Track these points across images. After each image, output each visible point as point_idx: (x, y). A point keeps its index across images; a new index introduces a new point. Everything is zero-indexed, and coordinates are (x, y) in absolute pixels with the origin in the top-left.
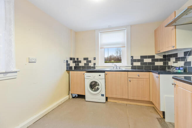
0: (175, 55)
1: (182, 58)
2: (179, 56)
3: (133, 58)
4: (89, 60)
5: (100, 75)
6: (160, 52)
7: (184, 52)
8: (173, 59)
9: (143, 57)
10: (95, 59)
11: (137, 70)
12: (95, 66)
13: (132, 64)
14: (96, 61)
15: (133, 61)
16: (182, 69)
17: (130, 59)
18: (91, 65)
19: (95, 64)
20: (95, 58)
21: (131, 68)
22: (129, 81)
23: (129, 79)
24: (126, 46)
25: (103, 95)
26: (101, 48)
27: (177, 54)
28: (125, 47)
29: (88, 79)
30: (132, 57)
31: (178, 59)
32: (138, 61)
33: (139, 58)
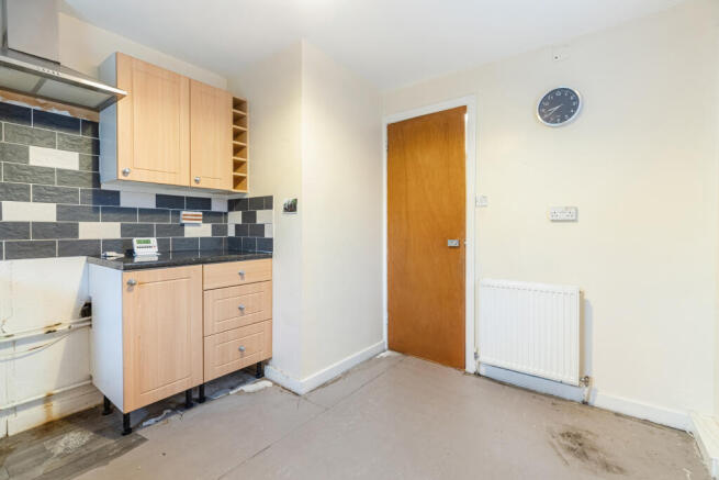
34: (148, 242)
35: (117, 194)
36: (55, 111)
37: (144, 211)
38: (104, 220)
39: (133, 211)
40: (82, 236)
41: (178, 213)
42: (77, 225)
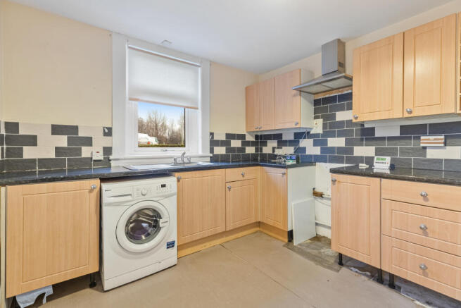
0: (278, 137)
1: (290, 141)
2: (284, 138)
3: (213, 137)
4: (81, 134)
5: (163, 186)
6: (261, 130)
7: (295, 133)
8: (272, 144)
9: (230, 136)
10: (108, 132)
11: (231, 164)
12: (111, 157)
13: (212, 151)
14: (112, 142)
15: (214, 143)
16: (294, 157)
17: (208, 138)
18: (92, 152)
19: (108, 151)
20: (110, 129)
21: (209, 159)
22: (227, 189)
23: (228, 185)
24: (200, 106)
25: (170, 245)
26: (130, 99)
27: (281, 135)
28: (197, 109)
29: (118, 204)
30: (212, 134)
31: (282, 143)
32: (222, 143)
33: (224, 138)
34: (384, 159)
35: (373, 129)
36: (346, 92)
37: (390, 139)
38: (366, 145)
39: (383, 139)
40: (355, 154)
41: (419, 138)
42: (353, 148)
